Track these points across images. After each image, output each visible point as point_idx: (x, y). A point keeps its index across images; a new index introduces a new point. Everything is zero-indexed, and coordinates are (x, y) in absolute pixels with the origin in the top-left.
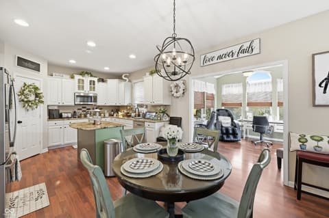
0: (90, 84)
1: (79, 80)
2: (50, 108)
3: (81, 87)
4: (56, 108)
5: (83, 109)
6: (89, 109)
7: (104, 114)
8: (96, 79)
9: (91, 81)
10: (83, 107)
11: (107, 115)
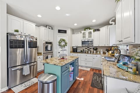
0: (89, 34)
1: (83, 33)
2: (74, 48)
3: (84, 37)
4: (75, 48)
5: (88, 49)
6: (91, 49)
7: (100, 52)
8: (92, 31)
9: (89, 32)
10: (88, 47)
11: (102, 53)
